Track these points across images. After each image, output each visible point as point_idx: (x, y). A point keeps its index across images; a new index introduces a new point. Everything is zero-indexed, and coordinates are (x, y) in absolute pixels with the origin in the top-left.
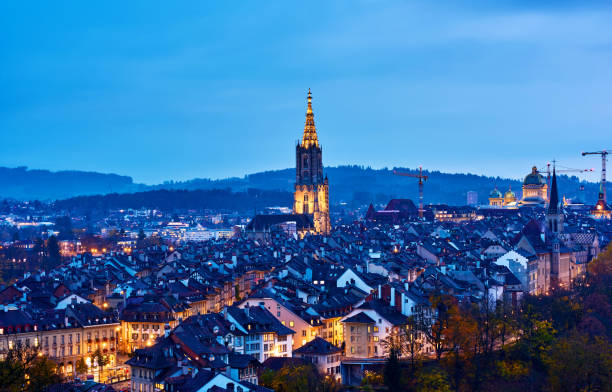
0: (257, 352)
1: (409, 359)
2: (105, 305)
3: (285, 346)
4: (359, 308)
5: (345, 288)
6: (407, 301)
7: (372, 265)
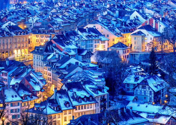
0: (91, 48)
1: (160, 52)
2: (25, 27)
3: (104, 46)
4: (139, 29)
5: (134, 20)
6: (160, 26)
7: (146, 9)
